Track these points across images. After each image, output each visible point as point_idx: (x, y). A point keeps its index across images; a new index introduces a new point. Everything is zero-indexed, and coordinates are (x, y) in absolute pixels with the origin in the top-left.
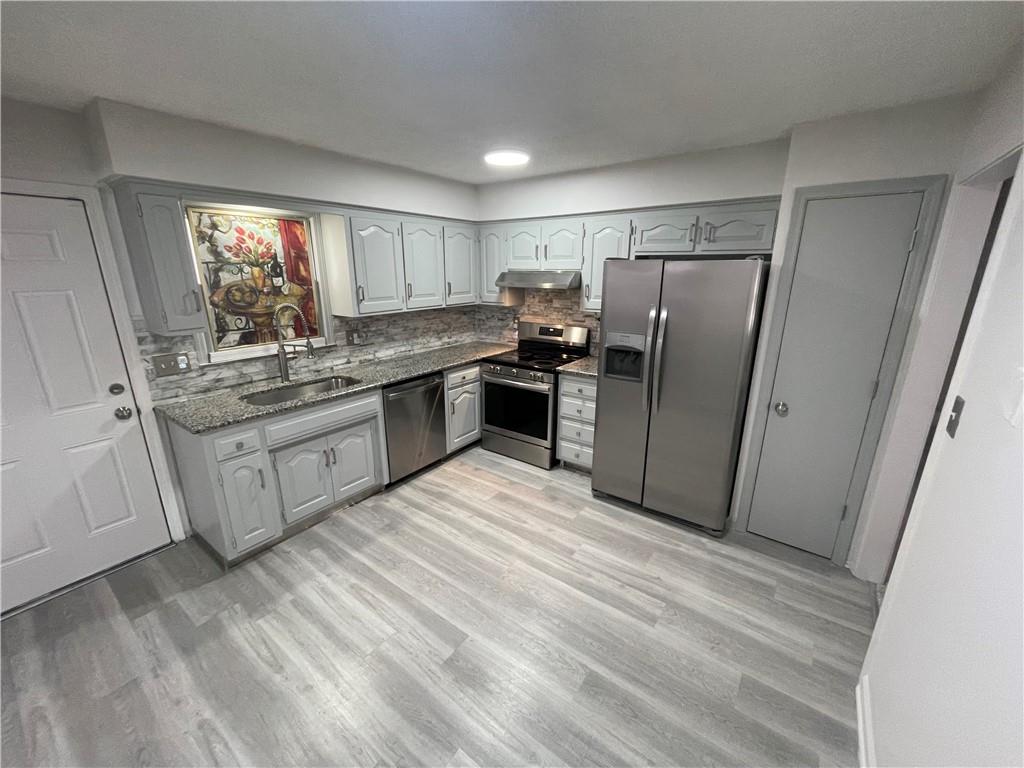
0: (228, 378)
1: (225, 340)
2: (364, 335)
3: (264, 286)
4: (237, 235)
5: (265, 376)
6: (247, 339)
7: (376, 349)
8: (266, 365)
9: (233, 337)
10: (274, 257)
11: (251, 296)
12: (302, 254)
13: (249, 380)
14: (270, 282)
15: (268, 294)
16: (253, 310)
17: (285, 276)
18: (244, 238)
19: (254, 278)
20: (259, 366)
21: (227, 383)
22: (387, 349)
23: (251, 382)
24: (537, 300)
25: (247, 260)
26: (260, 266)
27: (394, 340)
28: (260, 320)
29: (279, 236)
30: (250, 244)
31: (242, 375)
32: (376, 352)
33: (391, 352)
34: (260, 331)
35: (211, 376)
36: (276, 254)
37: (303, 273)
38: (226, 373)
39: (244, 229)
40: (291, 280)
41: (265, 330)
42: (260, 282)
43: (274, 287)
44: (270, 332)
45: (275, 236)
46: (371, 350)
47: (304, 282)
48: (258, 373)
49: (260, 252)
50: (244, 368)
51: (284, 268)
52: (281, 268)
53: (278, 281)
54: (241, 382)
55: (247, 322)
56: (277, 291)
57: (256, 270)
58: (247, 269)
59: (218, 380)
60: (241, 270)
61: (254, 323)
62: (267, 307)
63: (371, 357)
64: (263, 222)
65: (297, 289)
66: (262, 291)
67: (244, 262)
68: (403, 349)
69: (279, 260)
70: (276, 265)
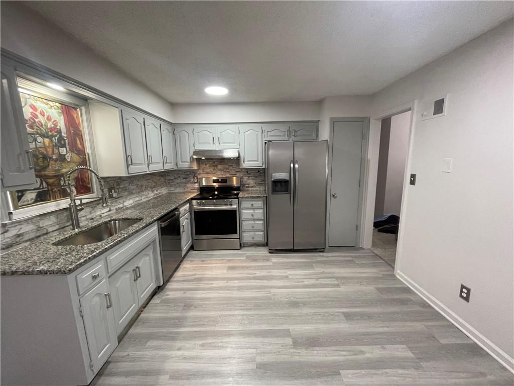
0: (27, 232)
1: (24, 199)
2: (117, 191)
3: (53, 154)
4: (31, 110)
5: (57, 227)
6: (42, 197)
7: (124, 200)
8: (57, 218)
9: (31, 196)
10: (59, 132)
11: (43, 161)
12: (78, 132)
13: (45, 232)
14: (57, 151)
15: (56, 160)
16: (46, 173)
17: (67, 147)
18: (37, 113)
19: (45, 147)
20: (53, 219)
21: (26, 237)
22: (129, 200)
23: (47, 233)
24: (208, 166)
25: (39, 131)
26: (50, 137)
27: (132, 193)
28: (51, 181)
29: (62, 117)
30: (42, 119)
31: (39, 228)
32: (124, 202)
33: (131, 201)
34: (52, 189)
35: (13, 232)
36: (60, 130)
37: (80, 146)
38: (26, 228)
39: (37, 107)
40: (72, 151)
41: (56, 189)
42: (50, 151)
43: (60, 155)
44: (59, 190)
45: (60, 116)
46: (121, 201)
47: (81, 152)
48: (51, 225)
49: (49, 126)
50: (41, 222)
51: (66, 141)
52: (64, 140)
53: (63, 151)
54: (38, 234)
55: (42, 183)
56: (62, 158)
57: (47, 141)
58: (40, 139)
59: (19, 236)
60: (35, 140)
61: (47, 183)
62: (55, 170)
63: (121, 206)
64: (51, 103)
65: (76, 158)
66: (52, 158)
67: (37, 133)
68: (137, 199)
69: (63, 134)
70: (61, 139)
